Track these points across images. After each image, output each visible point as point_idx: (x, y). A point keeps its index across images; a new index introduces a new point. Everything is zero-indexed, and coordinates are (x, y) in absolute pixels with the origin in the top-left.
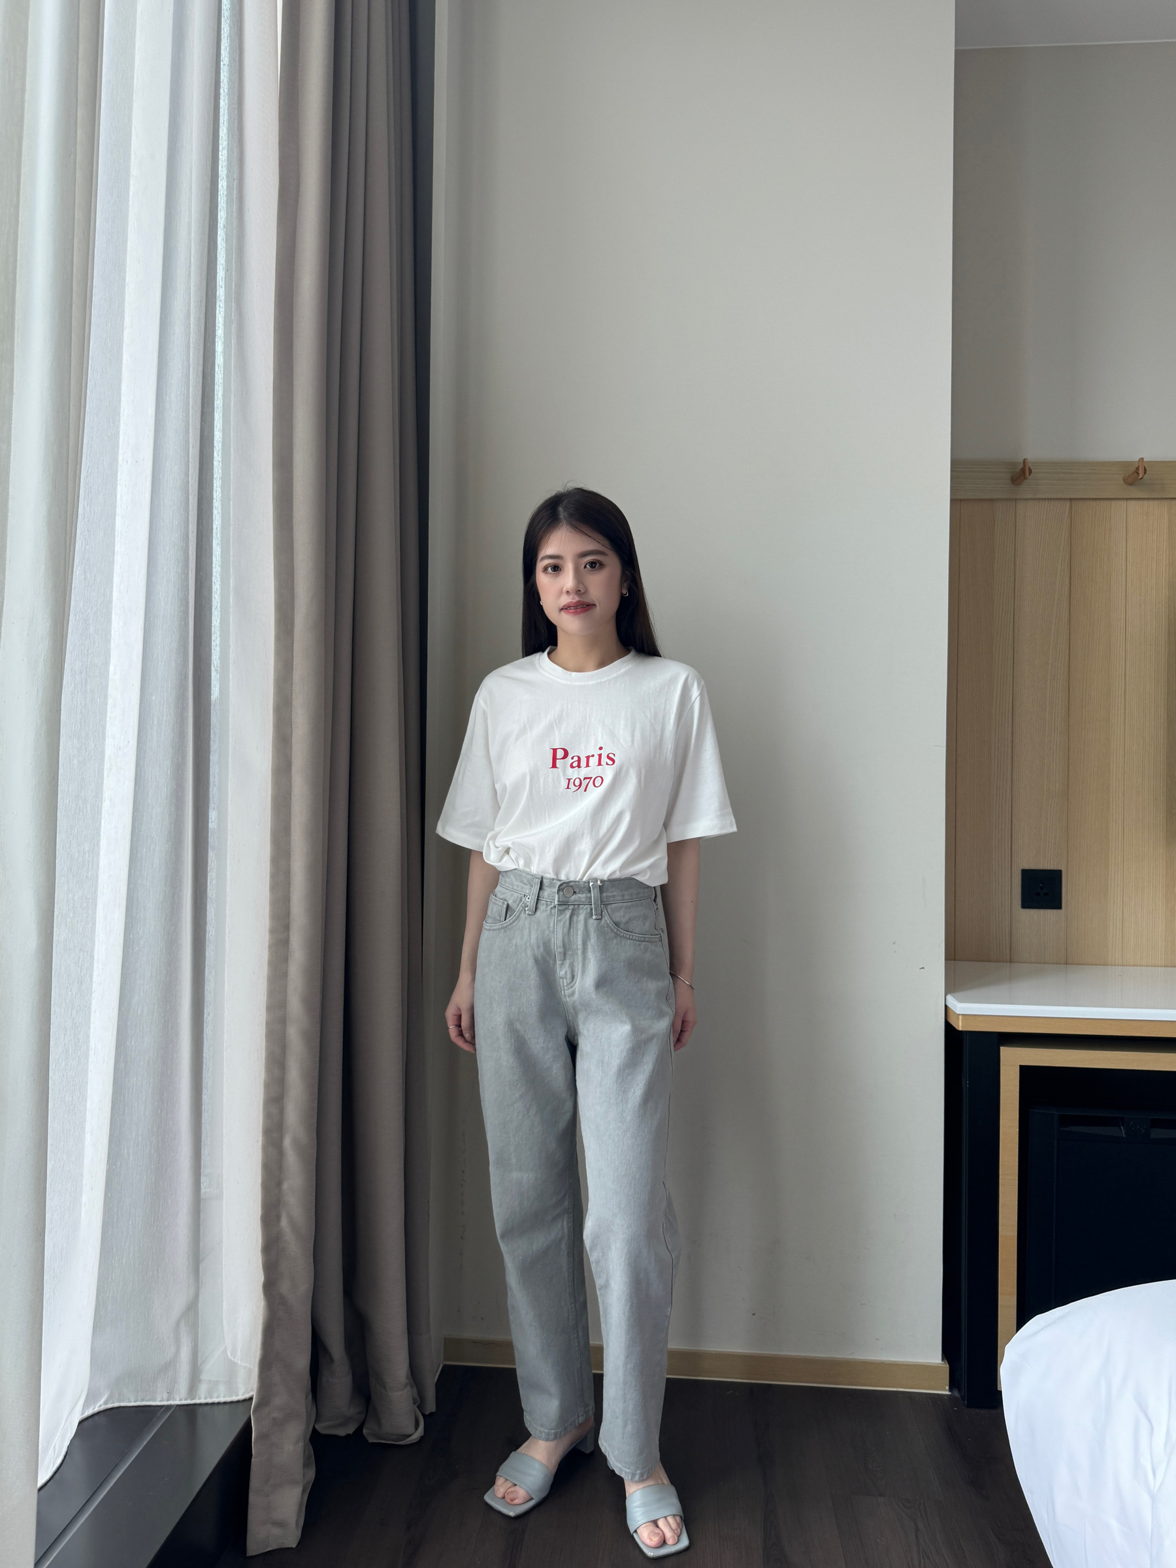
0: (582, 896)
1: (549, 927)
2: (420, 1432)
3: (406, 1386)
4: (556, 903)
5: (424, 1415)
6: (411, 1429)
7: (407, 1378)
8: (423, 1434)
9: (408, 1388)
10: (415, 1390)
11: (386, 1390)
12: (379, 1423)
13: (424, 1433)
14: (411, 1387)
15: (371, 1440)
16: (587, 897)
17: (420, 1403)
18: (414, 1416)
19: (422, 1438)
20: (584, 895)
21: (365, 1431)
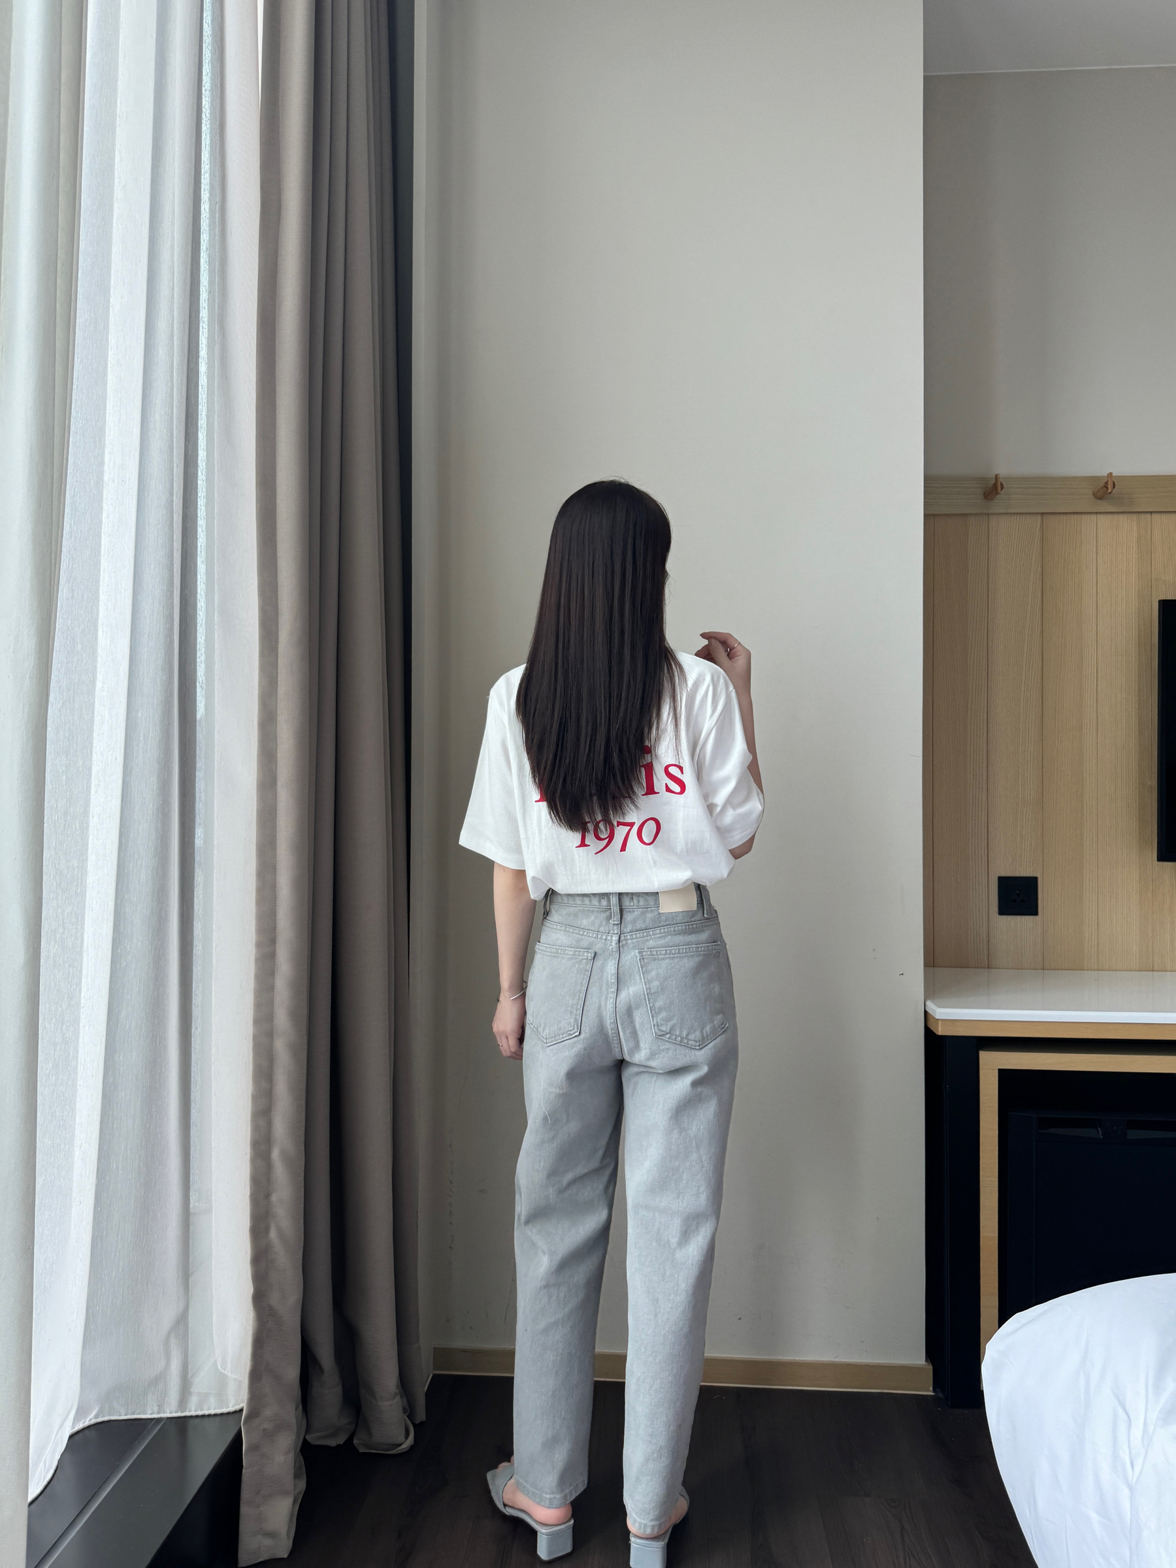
2: (410, 1440)
3: (396, 1394)
5: (414, 1425)
6: (401, 1438)
7: (397, 1387)
8: (413, 1443)
9: (398, 1399)
10: (405, 1399)
11: (376, 1400)
12: (370, 1434)
13: (415, 1442)
14: (401, 1397)
15: (361, 1450)
17: (410, 1411)
18: (404, 1426)
19: (412, 1448)
21: (355, 1441)
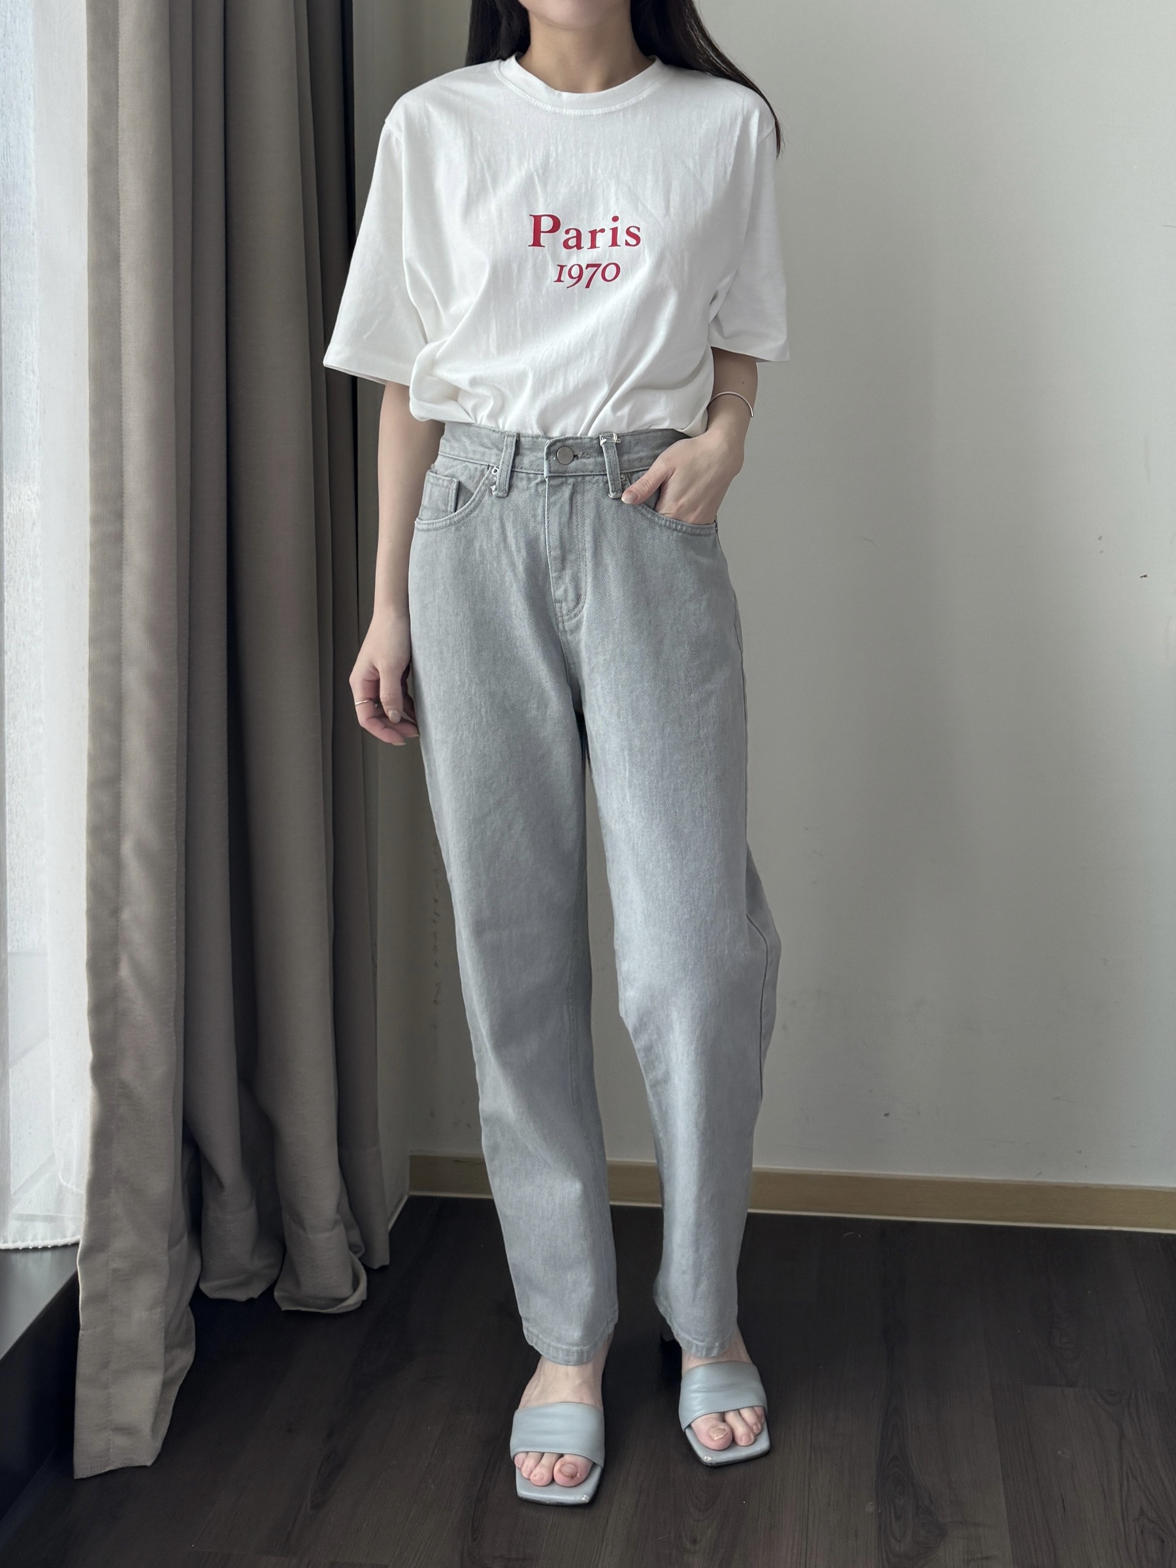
0: (589, 462)
1: (534, 516)
2: (361, 1294)
3: (336, 1223)
4: (545, 476)
5: (368, 1270)
8: (365, 1298)
9: (340, 1229)
10: (353, 1230)
11: (304, 1230)
12: (299, 1281)
13: (368, 1297)
14: (347, 1227)
15: (285, 1307)
16: (596, 464)
18: (351, 1270)
19: (364, 1304)
20: (592, 460)
21: (276, 1294)
